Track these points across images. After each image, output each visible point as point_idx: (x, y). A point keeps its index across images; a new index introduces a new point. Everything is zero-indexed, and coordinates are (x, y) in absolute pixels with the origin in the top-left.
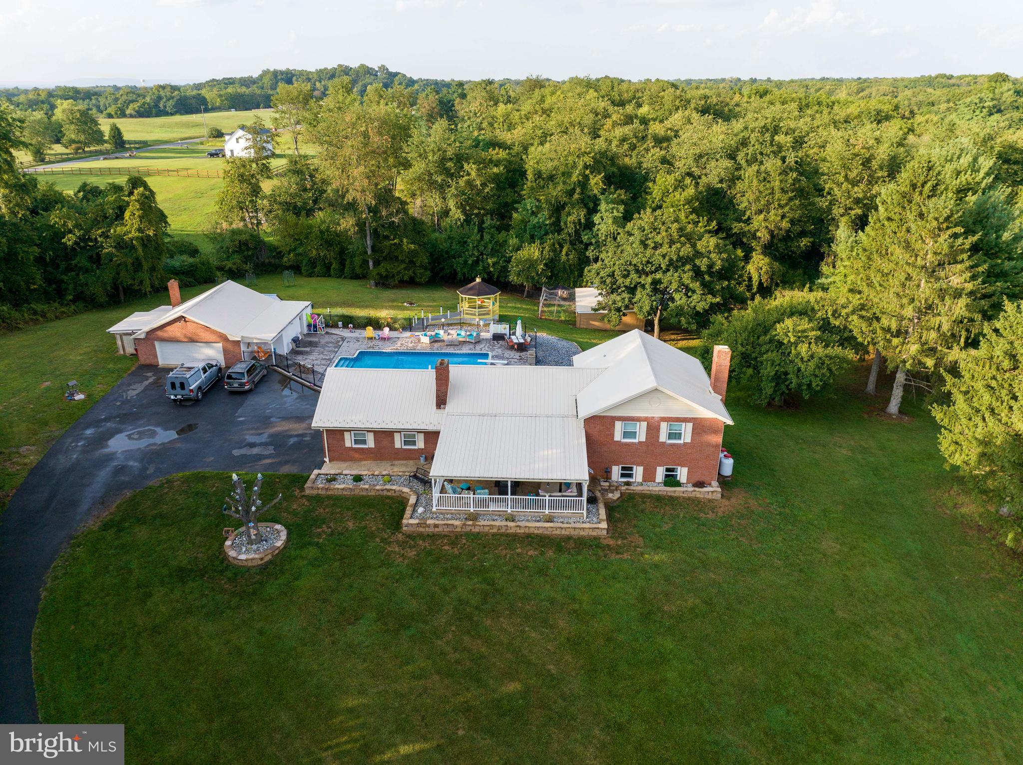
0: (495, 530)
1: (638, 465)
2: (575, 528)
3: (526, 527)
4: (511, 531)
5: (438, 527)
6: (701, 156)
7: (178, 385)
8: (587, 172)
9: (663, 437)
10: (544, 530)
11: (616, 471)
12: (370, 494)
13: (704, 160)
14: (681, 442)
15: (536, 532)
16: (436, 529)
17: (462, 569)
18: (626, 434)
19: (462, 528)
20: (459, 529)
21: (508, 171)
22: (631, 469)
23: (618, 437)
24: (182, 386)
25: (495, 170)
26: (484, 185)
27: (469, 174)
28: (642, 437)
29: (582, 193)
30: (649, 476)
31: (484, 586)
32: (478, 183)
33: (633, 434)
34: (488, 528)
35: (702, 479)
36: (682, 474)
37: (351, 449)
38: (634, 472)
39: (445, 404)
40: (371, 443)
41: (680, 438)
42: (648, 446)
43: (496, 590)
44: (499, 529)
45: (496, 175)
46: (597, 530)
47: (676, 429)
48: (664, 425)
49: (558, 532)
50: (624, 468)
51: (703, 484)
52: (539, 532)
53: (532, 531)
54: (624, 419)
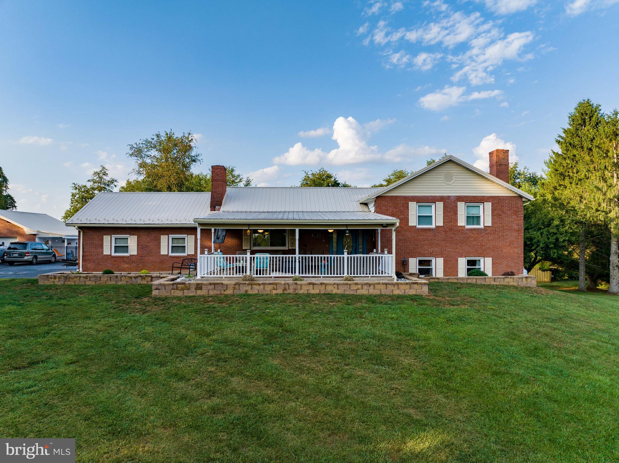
0: (280, 291)
1: (436, 256)
2: (386, 284)
3: (321, 284)
4: (301, 292)
5: (201, 289)
9: (462, 222)
10: (346, 287)
11: (413, 265)
14: (482, 226)
15: (335, 291)
16: (199, 292)
17: (232, 317)
18: (422, 219)
19: (234, 288)
20: (229, 292)
22: (429, 262)
23: (413, 222)
28: (438, 221)
30: (450, 270)
31: (268, 328)
33: (427, 219)
34: (271, 287)
35: (509, 270)
36: (486, 265)
37: (109, 257)
38: (433, 266)
39: (220, 205)
40: (133, 250)
41: (478, 223)
42: (446, 232)
44: (285, 289)
46: (416, 286)
47: (473, 212)
48: (461, 206)
49: (364, 292)
50: (421, 263)
51: (512, 274)
52: (340, 292)
53: (330, 289)
54: (419, 200)
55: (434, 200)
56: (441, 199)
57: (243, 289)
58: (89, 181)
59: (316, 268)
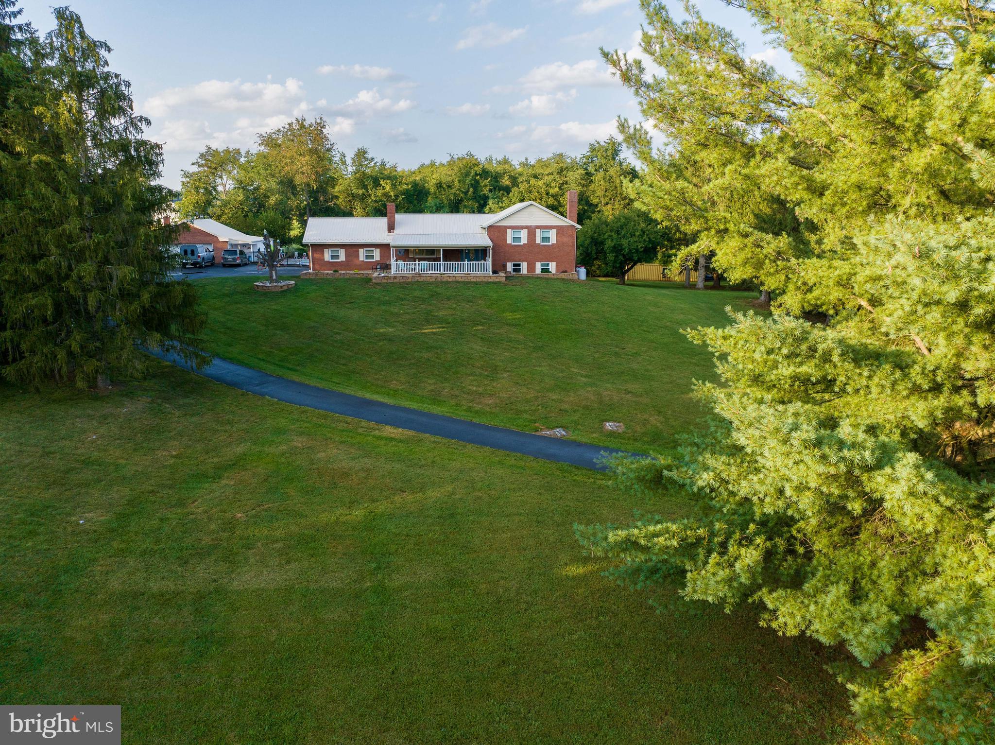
0: (434, 280)
1: (523, 261)
2: (485, 277)
3: (454, 277)
4: (444, 280)
7: (189, 252)
8: (478, 177)
9: (538, 240)
10: (466, 278)
11: (510, 267)
14: (550, 244)
15: (460, 280)
16: (396, 279)
18: (515, 239)
19: (412, 279)
20: (410, 280)
21: (415, 190)
22: (519, 265)
23: (509, 241)
24: (193, 253)
25: (405, 187)
26: (397, 196)
27: (384, 188)
28: (524, 240)
29: (474, 193)
30: (531, 268)
31: (430, 293)
32: (392, 194)
33: (519, 239)
34: (429, 278)
35: (565, 269)
36: (553, 267)
37: (328, 262)
38: (521, 267)
39: (394, 230)
40: (343, 258)
41: (549, 242)
42: (529, 247)
43: (438, 294)
44: (436, 279)
45: (407, 190)
46: (499, 277)
47: (546, 235)
48: (538, 231)
49: (474, 280)
50: (515, 265)
51: (566, 272)
52: (463, 280)
53: (458, 279)
54: (513, 228)
55: (522, 228)
56: (526, 227)
57: (416, 279)
59: (451, 269)
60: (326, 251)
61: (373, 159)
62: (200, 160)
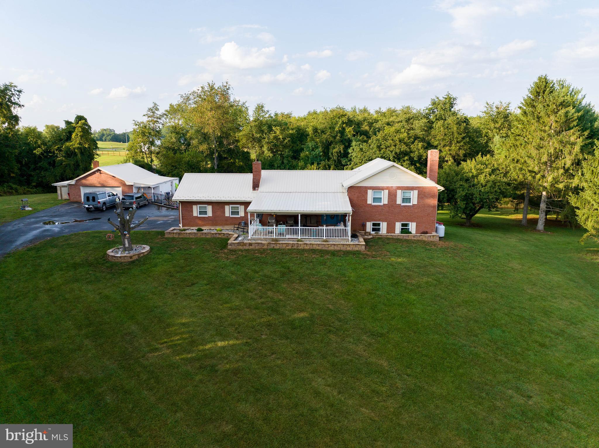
0: (290, 247)
1: (383, 221)
2: (343, 245)
3: (310, 244)
4: (301, 248)
5: (251, 245)
6: (409, 119)
7: (91, 198)
8: (344, 125)
9: (399, 201)
10: (322, 246)
11: (369, 226)
12: (207, 237)
13: (411, 121)
14: (411, 204)
15: (317, 248)
16: (251, 247)
17: (267, 263)
18: (375, 199)
19: (268, 246)
20: (265, 247)
21: (298, 134)
22: (379, 225)
23: (370, 201)
24: (94, 199)
25: (291, 132)
26: (284, 139)
27: (275, 133)
28: (385, 201)
29: (341, 137)
30: (391, 228)
31: (282, 269)
32: (281, 137)
33: (379, 199)
34: (285, 245)
35: (425, 230)
36: (412, 227)
37: (197, 217)
38: (381, 227)
39: (258, 187)
40: (210, 214)
41: (410, 202)
42: (389, 207)
43: (291, 271)
44: (292, 246)
45: (292, 134)
46: (358, 246)
47: (407, 195)
48: (399, 192)
49: (332, 248)
50: (374, 225)
51: (426, 233)
52: (320, 248)
53: (315, 247)
54: (373, 188)
55: (382, 189)
56: (387, 188)
57: (272, 246)
58: (144, 115)
59: (310, 233)
60: (194, 207)
61: (268, 111)
62: (149, 113)
